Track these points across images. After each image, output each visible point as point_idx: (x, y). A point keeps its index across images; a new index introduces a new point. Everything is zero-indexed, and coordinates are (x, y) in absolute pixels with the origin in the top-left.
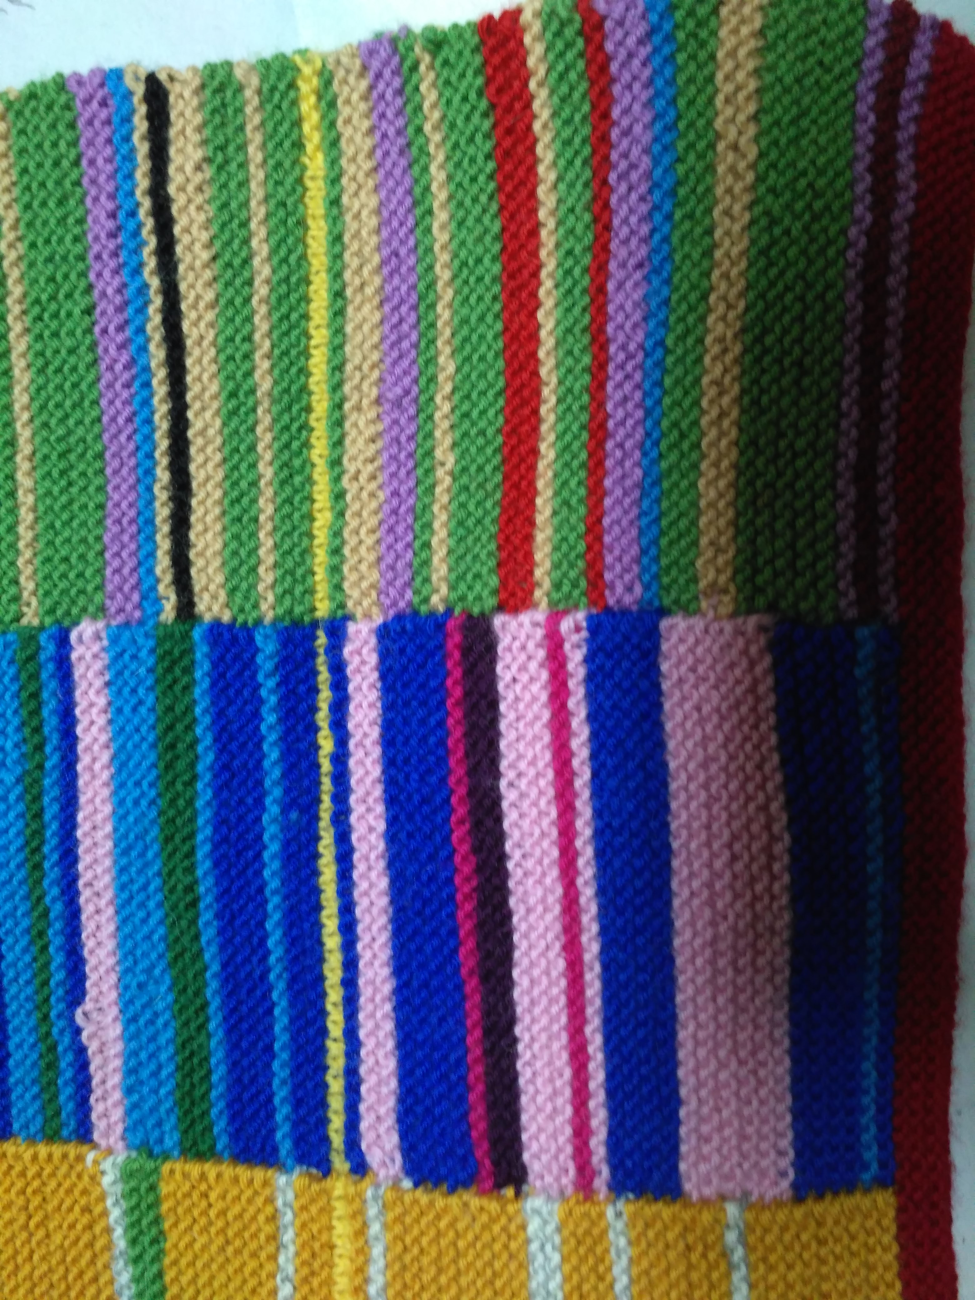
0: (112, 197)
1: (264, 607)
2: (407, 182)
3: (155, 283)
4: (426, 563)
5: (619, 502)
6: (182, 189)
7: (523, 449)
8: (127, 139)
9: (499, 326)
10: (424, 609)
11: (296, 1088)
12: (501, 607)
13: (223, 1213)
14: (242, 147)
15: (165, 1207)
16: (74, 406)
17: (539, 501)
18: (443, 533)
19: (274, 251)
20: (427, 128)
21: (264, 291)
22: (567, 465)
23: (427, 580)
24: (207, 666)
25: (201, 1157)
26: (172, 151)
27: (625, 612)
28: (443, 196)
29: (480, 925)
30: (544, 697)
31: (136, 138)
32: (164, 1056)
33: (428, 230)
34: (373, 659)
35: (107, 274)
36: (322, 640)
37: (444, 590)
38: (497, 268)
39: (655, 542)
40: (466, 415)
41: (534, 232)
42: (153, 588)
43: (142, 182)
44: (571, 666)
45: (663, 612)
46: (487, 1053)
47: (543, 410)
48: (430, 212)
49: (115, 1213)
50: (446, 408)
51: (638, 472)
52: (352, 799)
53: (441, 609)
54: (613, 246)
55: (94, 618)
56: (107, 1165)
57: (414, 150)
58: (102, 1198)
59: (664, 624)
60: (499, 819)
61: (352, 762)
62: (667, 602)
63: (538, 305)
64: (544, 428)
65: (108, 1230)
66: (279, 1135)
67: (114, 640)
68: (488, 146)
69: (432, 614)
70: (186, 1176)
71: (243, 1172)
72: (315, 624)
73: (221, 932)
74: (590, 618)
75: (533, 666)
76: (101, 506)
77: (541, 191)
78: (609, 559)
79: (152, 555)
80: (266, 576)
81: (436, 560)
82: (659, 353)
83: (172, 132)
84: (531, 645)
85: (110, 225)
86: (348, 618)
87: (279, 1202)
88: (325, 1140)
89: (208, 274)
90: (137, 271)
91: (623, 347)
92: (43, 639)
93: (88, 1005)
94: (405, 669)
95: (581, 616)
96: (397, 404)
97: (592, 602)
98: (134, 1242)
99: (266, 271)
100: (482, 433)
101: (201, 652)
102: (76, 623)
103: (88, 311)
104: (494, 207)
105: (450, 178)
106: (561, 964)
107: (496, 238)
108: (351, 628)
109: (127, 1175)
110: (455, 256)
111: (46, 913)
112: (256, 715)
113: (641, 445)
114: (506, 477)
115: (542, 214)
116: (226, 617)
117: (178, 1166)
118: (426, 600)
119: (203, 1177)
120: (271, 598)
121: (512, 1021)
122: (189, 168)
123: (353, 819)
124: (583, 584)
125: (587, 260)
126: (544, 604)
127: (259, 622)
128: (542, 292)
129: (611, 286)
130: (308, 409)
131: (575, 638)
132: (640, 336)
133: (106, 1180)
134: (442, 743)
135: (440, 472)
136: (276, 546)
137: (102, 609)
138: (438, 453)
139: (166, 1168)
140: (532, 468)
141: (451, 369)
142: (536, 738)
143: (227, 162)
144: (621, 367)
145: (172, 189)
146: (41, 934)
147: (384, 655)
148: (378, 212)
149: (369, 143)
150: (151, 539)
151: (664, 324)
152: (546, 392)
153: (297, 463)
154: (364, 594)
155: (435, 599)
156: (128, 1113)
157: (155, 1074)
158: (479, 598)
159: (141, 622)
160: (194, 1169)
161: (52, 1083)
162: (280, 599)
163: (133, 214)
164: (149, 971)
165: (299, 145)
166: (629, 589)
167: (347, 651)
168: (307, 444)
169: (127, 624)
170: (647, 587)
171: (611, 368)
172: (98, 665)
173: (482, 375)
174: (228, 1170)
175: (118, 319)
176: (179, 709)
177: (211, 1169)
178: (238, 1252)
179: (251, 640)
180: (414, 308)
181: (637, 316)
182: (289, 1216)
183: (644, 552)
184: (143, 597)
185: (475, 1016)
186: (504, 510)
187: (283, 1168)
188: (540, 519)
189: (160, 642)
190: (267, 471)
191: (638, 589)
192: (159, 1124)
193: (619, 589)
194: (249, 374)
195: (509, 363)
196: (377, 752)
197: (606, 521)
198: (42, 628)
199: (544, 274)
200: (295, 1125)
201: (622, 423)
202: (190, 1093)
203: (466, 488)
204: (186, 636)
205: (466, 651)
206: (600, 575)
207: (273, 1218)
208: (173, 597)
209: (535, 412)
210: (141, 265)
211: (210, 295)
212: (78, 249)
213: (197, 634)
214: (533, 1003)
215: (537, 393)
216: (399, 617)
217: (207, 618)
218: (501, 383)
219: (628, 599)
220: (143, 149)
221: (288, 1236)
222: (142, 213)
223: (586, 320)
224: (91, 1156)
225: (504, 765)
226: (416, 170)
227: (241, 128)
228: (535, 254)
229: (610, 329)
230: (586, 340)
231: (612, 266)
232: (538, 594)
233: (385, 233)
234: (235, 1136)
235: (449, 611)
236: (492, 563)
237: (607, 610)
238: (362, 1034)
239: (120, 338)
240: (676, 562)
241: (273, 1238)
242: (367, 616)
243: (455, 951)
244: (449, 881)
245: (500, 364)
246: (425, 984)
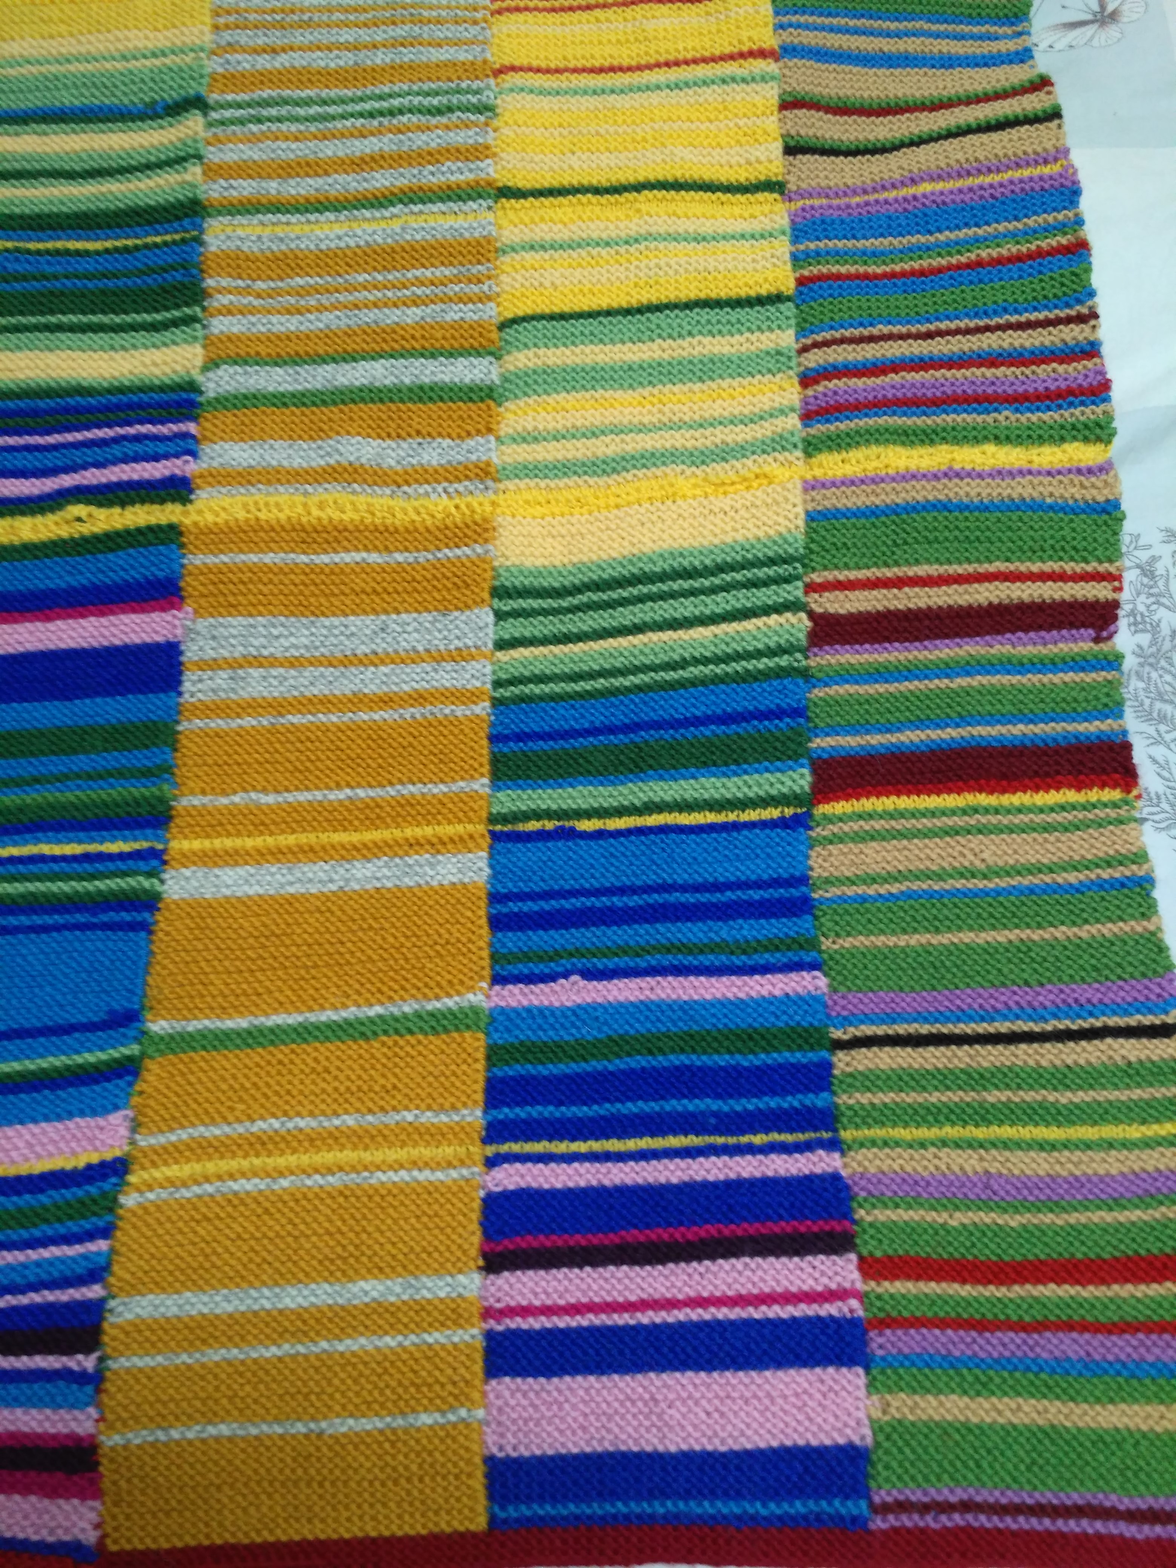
0: (1101, 1001)
1: (845, 1097)
2: (1128, 1195)
3: (1049, 1028)
4: (886, 1206)
5: (937, 1339)
6: (1110, 1047)
7: (965, 1274)
8: (1138, 1011)
9: (1042, 1257)
10: (855, 1205)
11: (537, 1121)
12: (862, 1259)
13: (454, 1074)
14: (1139, 1085)
15: (455, 1035)
16: (965, 973)
17: (933, 1284)
18: (906, 1217)
19: (1077, 1106)
20: (1163, 1209)
21: (1051, 1099)
22: (958, 1304)
23: (874, 1206)
24: (804, 1061)
25: (488, 1058)
26: (1133, 1041)
27: (865, 1344)
28: (1122, 1219)
29: (653, 1243)
30: (805, 1288)
31: (1139, 1017)
32: (551, 1033)
33: (1099, 1208)
34: (818, 1170)
35: (1052, 997)
36: (826, 1135)
37: (869, 1219)
38: (1079, 1256)
39: (913, 1364)
40: (984, 1234)
41: (1103, 1281)
42: (851, 1024)
43: (1114, 1021)
44: (827, 1306)
45: (867, 1369)
46: (571, 1249)
47: (992, 1288)
48: (1111, 1209)
49: (450, 1003)
50: (987, 1220)
51: (957, 1353)
52: (726, 1158)
53: (856, 1217)
54: (1100, 1337)
55: (830, 986)
56: (481, 997)
57: (1148, 1200)
58: (459, 993)
59: (860, 1371)
60: (724, 1256)
61: (749, 1157)
62: (874, 1372)
63: (1058, 1284)
64: (980, 1288)
65: (437, 998)
66: (506, 1110)
67: (814, 998)
68: (1155, 1251)
69: (851, 1210)
70: (477, 1049)
71: (480, 1086)
72: (835, 1130)
73: (633, 1071)
74: (859, 1319)
75: (825, 1280)
76: (901, 989)
77: (1129, 1287)
78: (900, 1332)
79: (873, 1022)
80: (865, 1098)
81: (888, 1212)
82: (1035, 1369)
83: (1145, 1041)
84: (838, 1279)
85: (1083, 1001)
86: (843, 1154)
87: (465, 1112)
88: (505, 1140)
89: (1058, 1063)
90: (1055, 1016)
91: (1037, 1343)
92: (814, 954)
93: (582, 983)
94: (814, 1192)
95: (861, 1313)
96: (987, 1186)
97: (870, 1322)
98: (432, 1015)
99: (1064, 1101)
100: (974, 1245)
101: (812, 1056)
102: (826, 975)
103: (1027, 983)
104: (1117, 1254)
105: (1133, 1224)
106: (633, 1298)
107: (1099, 1256)
108: (837, 1155)
109: (475, 1010)
110: (1085, 1226)
111: (638, 955)
112: (774, 1093)
113: (975, 1354)
114: (946, 1262)
115: (1116, 1287)
116: (836, 1072)
117: (482, 1043)
118: (861, 1206)
119: (476, 1060)
120: (851, 1102)
121: (594, 1265)
122: (1123, 1052)
123: (713, 1159)
124: (882, 1315)
125: (1089, 1318)
126: (866, 1288)
127: (834, 1093)
128: (1067, 1287)
129: (1075, 1335)
130: (977, 1125)
131: (846, 1310)
132: (1045, 1355)
133: (471, 996)
134: (769, 1218)
135: (945, 1215)
136: (885, 1105)
137: (835, 991)
138: (958, 1215)
139: (481, 1036)
140: (954, 1280)
141: (1013, 1224)
142: (778, 1282)
143: (1130, 1076)
144: (1025, 1342)
145: (1109, 1040)
146: (625, 953)
147: (822, 1178)
148: (1108, 1174)
149: (1150, 1169)
150: (883, 1022)
151: (1054, 1371)
152: (1004, 1289)
153: (942, 1118)
154: (860, 1164)
155: (862, 1212)
156: (514, 1010)
157: (540, 1027)
158: (866, 1243)
159: (828, 1016)
160: (481, 1055)
161: (530, 959)
162: (850, 1108)
163: (1091, 1014)
164: (606, 1023)
165: (1144, 1122)
166: (881, 1347)
167: (821, 1152)
168: (953, 1124)
169: (826, 1006)
170: (883, 1359)
171: (1023, 1335)
172: (800, 990)
173: (1010, 1246)
174: (481, 1078)
175: (1023, 1003)
176: (775, 1042)
177: (481, 1066)
178: (430, 1085)
179: (823, 1090)
180: (1049, 1199)
181: (1057, 1353)
182: (456, 1118)
183: (906, 1357)
184: (845, 1018)
185: (595, 1241)
186: (925, 1260)
187: (485, 1112)
188: (921, 1284)
189: (817, 1029)
190: (934, 1098)
191: (880, 1352)
192: (508, 1030)
193: (881, 1340)
194: (997, 1087)
195: (1019, 1264)
196: (758, 1174)
197: (924, 1331)
198: (820, 952)
199: (1079, 1288)
200: (513, 1121)
201: (988, 1342)
202: (529, 1050)
203: (937, 1233)
204: (822, 1046)
205: (831, 1234)
206: (888, 1326)
207: (454, 1107)
208: (846, 1037)
209: (990, 1282)
210: (1059, 1019)
211: (1044, 1063)
212: (1066, 978)
213: (824, 1054)
214: (606, 1280)
215: (1001, 1283)
216: (848, 1188)
217: (835, 1059)
218: (1006, 1258)
219: (874, 1345)
220: (1132, 1021)
221: (444, 1118)
222: (1092, 1020)
223: (1052, 1318)
224: (484, 985)
225: (759, 1260)
226: (1136, 1201)
227: (1151, 1085)
228: (1090, 1282)
229: (1048, 1334)
230: (1040, 1318)
231: (1087, 1336)
232: (873, 1284)
233: (1095, 1179)
234: (503, 1081)
235: (854, 1222)
236: (890, 1252)
237: (865, 1332)
238: (576, 1165)
239: (1011, 1004)
240: (901, 1378)
241: (442, 1108)
242: (845, 1165)
243: (636, 1226)
244: (681, 1223)
245: (1019, 1258)
246: (612, 1207)
